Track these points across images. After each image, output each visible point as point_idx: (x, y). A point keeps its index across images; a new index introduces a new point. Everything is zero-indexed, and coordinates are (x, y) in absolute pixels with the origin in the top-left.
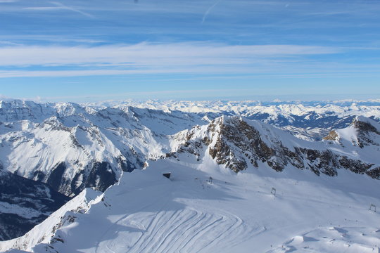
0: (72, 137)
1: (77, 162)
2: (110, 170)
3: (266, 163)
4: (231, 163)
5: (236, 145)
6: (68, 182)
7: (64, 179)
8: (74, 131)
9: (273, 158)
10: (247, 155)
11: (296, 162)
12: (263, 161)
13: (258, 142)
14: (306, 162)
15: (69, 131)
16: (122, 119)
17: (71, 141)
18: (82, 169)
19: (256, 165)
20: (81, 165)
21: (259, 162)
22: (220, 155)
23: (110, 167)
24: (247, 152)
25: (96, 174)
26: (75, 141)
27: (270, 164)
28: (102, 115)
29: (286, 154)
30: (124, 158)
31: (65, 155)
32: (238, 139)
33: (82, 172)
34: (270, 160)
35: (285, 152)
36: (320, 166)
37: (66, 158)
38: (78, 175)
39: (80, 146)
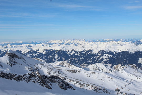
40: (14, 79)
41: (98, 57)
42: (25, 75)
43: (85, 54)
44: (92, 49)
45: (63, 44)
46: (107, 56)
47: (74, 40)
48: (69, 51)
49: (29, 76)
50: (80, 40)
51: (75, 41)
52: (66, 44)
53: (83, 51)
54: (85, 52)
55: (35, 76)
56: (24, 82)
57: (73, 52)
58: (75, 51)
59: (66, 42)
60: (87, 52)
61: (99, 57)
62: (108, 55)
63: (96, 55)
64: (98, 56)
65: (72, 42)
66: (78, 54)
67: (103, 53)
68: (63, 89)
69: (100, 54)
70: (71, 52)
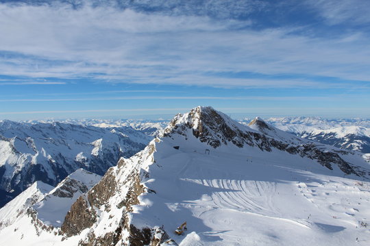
0: (11, 145)
1: (16, 164)
2: (43, 171)
3: (231, 141)
4: (211, 141)
5: (211, 128)
6: (8, 181)
7: (5, 179)
8: (13, 141)
9: (236, 138)
10: (219, 136)
11: (249, 142)
12: (229, 140)
13: (224, 126)
14: (254, 141)
15: (9, 141)
16: (51, 132)
17: (10, 149)
18: (20, 170)
19: (226, 143)
20: (19, 167)
21: (227, 141)
22: (202, 135)
23: (43, 168)
24: (218, 134)
25: (31, 174)
26: (13, 148)
27: (234, 142)
28: (35, 129)
29: (242, 136)
30: (54, 161)
31: (6, 159)
32: (212, 124)
33: (20, 172)
34: (234, 140)
35: (241, 134)
36: (262, 145)
37: (7, 162)
38: (16, 175)
39: (18, 152)
40: (287, 150)
41: (344, 143)
42: (299, 147)
43: (324, 138)
44: (334, 132)
45: (288, 123)
46: (359, 143)
47: (304, 118)
48: (298, 133)
49: (303, 148)
50: (314, 118)
51: (306, 120)
52: (293, 123)
53: (321, 134)
54: (323, 136)
55: (310, 149)
56: (298, 155)
57: (305, 136)
58: (307, 134)
59: (292, 121)
60: (326, 135)
61: (347, 144)
62: (361, 142)
63: (342, 140)
64: (345, 141)
65: (302, 121)
66: (313, 138)
67: (352, 138)
68: (346, 172)
69: (347, 140)
70: (302, 135)
